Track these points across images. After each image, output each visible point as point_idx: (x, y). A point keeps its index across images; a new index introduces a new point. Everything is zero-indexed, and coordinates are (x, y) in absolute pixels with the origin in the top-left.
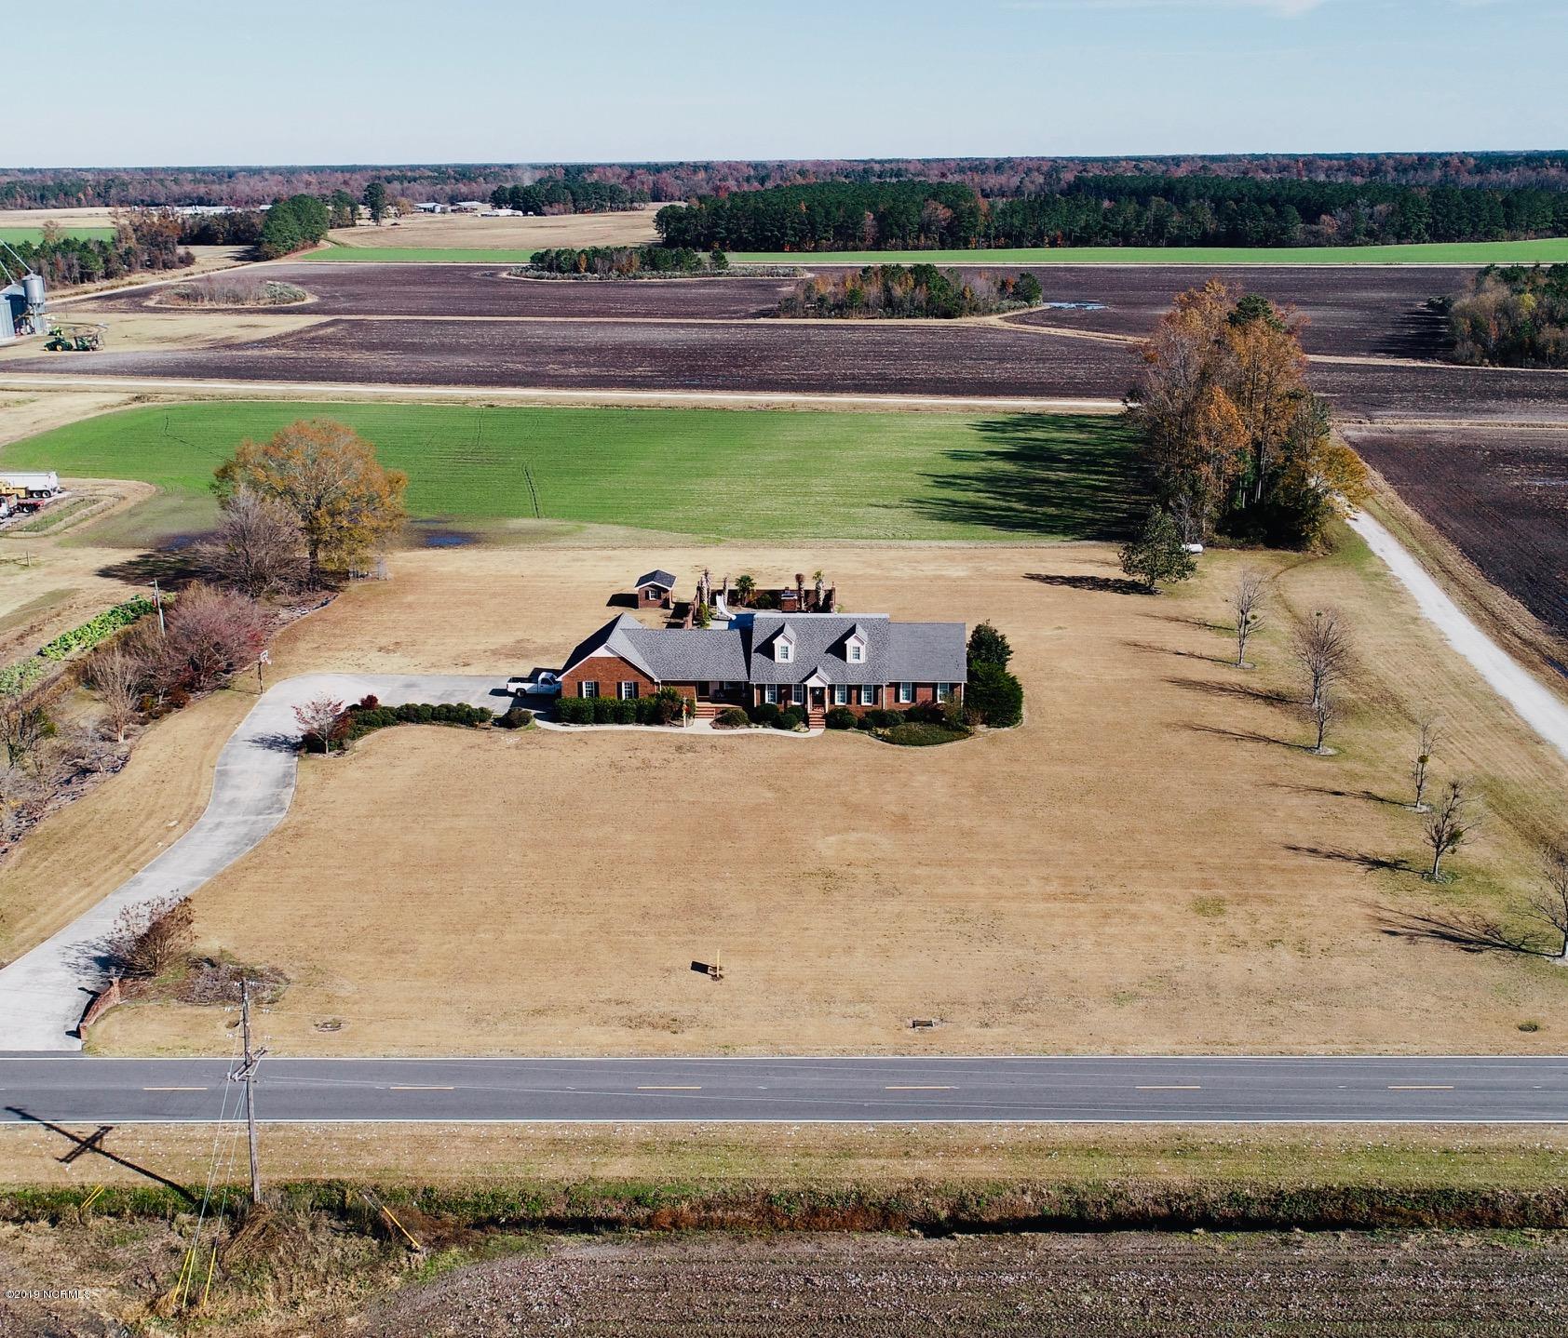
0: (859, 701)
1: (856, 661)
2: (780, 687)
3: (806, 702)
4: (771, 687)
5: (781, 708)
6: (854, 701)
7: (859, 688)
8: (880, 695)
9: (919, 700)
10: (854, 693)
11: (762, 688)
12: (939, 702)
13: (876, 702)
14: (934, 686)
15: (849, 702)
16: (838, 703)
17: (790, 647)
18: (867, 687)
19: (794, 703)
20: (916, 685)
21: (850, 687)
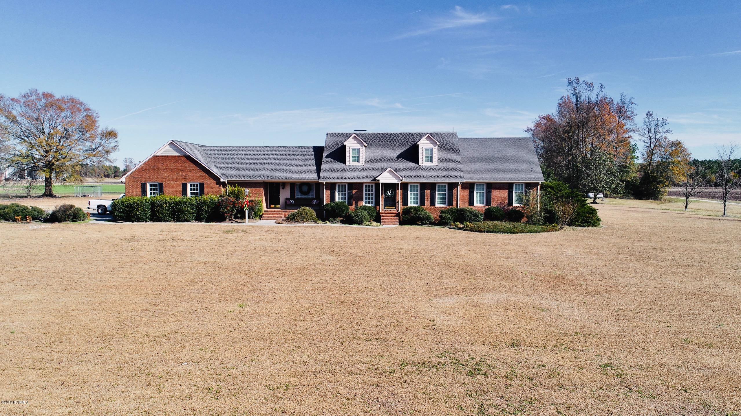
0: (433, 203)
1: (429, 163)
2: (351, 186)
3: (377, 203)
4: (341, 186)
5: (352, 208)
6: (427, 202)
7: (432, 186)
8: (455, 195)
9: (494, 204)
10: (428, 192)
11: (331, 187)
12: (515, 204)
13: (450, 203)
14: (509, 186)
15: (423, 203)
16: (410, 204)
17: (361, 149)
18: (442, 186)
19: (364, 204)
20: (490, 186)
21: (424, 186)
